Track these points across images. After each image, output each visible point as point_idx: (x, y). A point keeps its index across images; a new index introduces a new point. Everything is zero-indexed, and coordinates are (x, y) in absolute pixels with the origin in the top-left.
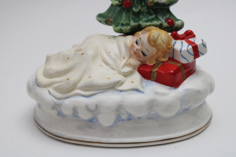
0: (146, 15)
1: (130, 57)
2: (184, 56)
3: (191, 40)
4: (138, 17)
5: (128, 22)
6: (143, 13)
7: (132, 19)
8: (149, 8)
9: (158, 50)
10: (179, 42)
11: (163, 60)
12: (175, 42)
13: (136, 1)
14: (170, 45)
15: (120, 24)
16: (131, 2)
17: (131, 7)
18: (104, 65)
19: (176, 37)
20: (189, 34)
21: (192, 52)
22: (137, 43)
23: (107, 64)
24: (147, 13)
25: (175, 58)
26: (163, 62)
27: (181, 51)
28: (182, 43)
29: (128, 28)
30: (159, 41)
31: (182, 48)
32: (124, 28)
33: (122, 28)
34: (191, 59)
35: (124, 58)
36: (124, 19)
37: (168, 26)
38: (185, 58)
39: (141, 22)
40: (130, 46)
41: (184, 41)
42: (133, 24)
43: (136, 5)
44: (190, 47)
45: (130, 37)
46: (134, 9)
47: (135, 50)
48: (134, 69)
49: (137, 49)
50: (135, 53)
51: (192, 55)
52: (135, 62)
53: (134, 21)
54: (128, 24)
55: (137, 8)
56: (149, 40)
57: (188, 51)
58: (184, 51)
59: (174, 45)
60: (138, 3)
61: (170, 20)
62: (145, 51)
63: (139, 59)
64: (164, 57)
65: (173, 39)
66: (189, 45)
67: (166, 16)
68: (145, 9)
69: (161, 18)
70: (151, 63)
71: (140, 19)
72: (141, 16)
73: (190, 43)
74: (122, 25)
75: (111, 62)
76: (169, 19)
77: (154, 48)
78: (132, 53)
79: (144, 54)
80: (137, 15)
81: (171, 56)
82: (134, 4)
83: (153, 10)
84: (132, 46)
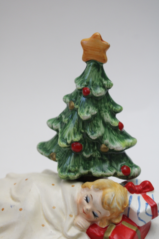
0: (98, 161)
1: (78, 214)
2: (141, 218)
3: (149, 194)
4: (88, 163)
5: (77, 168)
6: (94, 158)
7: (82, 164)
8: (102, 154)
9: (112, 213)
10: (135, 196)
12: (131, 197)
13: (87, 144)
14: (125, 205)
15: (67, 171)
16: (81, 145)
17: (81, 152)
18: (47, 224)
19: (132, 190)
20: (147, 187)
21: (150, 213)
22: (87, 200)
23: (50, 223)
24: (99, 159)
25: (130, 217)
26: (116, 224)
27: (138, 213)
28: (139, 199)
29: (77, 175)
31: (139, 209)
32: (72, 176)
33: (69, 176)
35: (71, 216)
37: (124, 175)
38: (142, 220)
39: (92, 170)
40: (78, 202)
41: (140, 195)
42: (82, 171)
43: (87, 149)
44: (149, 207)
45: (78, 186)
46: (85, 154)
47: (84, 209)
48: (83, 231)
49: (87, 210)
50: (84, 212)
51: (151, 216)
52: (84, 223)
53: (85, 169)
54: (76, 172)
55: (87, 153)
57: (147, 213)
58: (142, 213)
59: (130, 201)
60: (89, 147)
61: (125, 168)
63: (89, 220)
64: (118, 217)
65: (128, 192)
66: (147, 204)
67: (121, 162)
68: (97, 154)
69: (115, 166)
70: (103, 224)
71: (90, 167)
72: (92, 163)
74: (69, 171)
75: (55, 221)
76: (124, 166)
78: (81, 211)
79: (95, 215)
81: (126, 214)
82: (84, 147)
83: (106, 156)
84: (81, 204)
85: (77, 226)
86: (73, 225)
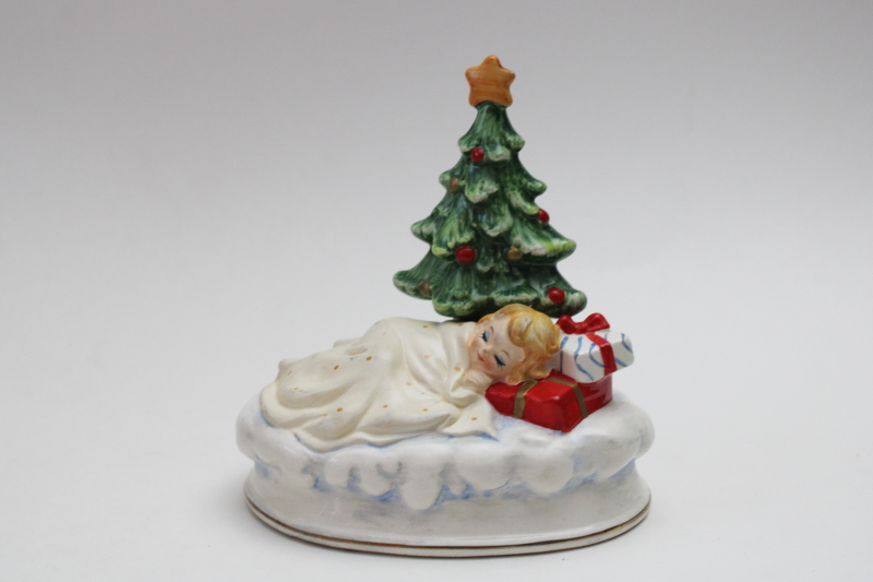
0: (505, 279)
1: (471, 366)
2: (584, 367)
3: (600, 334)
4: (487, 284)
5: (467, 292)
6: (498, 275)
7: (476, 286)
8: (511, 265)
9: (529, 353)
10: (573, 338)
11: (539, 374)
12: (566, 339)
13: (483, 250)
14: (553, 344)
15: (449, 298)
16: (473, 252)
17: (473, 263)
18: (415, 382)
19: (569, 328)
20: (597, 322)
21: (599, 359)
22: (484, 338)
23: (421, 380)
24: (507, 275)
25: (566, 371)
26: (540, 380)
27: (576, 356)
28: (580, 340)
29: (468, 305)
30: (531, 335)
31: (578, 350)
32: (458, 306)
33: (454, 306)
34: (598, 374)
35: (457, 369)
36: (457, 288)
37: (553, 303)
38: (584, 371)
39: (494, 295)
40: (470, 344)
41: (584, 337)
42: (476, 297)
43: (483, 259)
44: (597, 349)
45: (469, 326)
46: (480, 267)
47: (481, 352)
48: (478, 392)
49: (485, 351)
50: (481, 359)
51: (601, 366)
52: (481, 378)
53: (480, 292)
54: (465, 298)
55: (485, 264)
56: (510, 332)
57: (592, 358)
58: (583, 356)
59: (563, 343)
60: (487, 253)
61: (555, 292)
62: (502, 355)
63: (489, 372)
64: (541, 367)
65: (561, 331)
66: (594, 345)
67: (547, 282)
68: (502, 267)
69: (537, 287)
70: (515, 380)
71: (491, 289)
72: (494, 282)
73: (597, 340)
74: (454, 299)
75: (429, 377)
76: (554, 288)
77: (521, 350)
78: (475, 358)
79: (500, 362)
80: (486, 279)
81: (557, 367)
82: (479, 254)
83: (520, 269)
84: (475, 344)
85: (468, 383)
86: (460, 384)
